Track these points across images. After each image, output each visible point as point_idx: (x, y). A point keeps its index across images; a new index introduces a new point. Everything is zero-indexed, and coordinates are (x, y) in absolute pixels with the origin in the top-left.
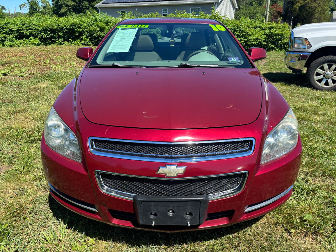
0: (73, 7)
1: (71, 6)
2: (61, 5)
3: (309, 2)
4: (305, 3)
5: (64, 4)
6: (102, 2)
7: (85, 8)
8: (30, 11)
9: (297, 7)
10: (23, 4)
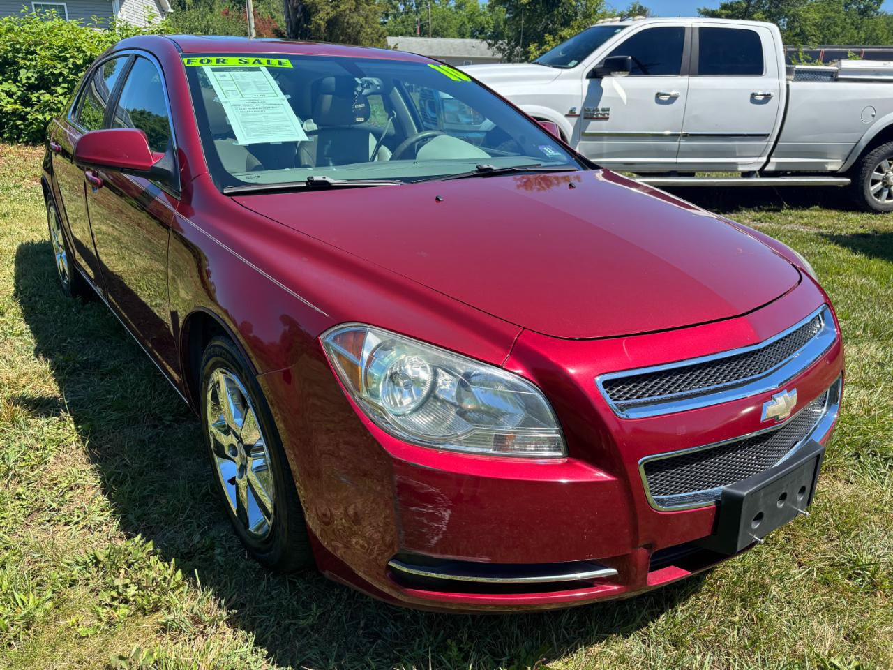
3: (345, 11)
4: (337, 13)
9: (322, 23)
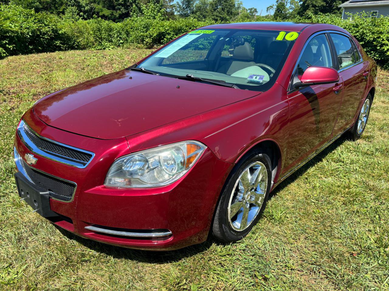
0: (321, 8)
1: (319, 7)
2: (308, 6)
5: (312, 4)
6: (349, 1)
7: (336, 9)
8: (275, 13)
10: (270, 6)
